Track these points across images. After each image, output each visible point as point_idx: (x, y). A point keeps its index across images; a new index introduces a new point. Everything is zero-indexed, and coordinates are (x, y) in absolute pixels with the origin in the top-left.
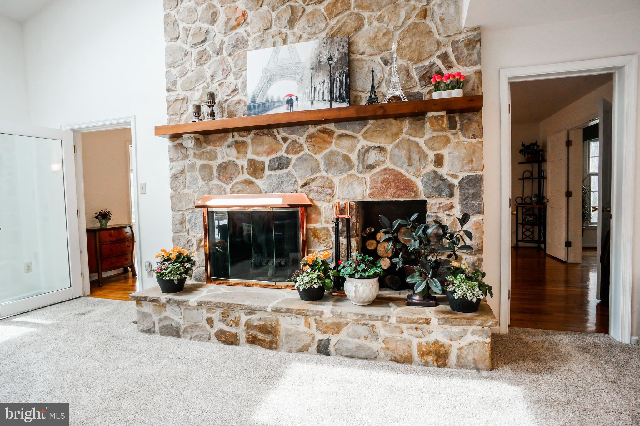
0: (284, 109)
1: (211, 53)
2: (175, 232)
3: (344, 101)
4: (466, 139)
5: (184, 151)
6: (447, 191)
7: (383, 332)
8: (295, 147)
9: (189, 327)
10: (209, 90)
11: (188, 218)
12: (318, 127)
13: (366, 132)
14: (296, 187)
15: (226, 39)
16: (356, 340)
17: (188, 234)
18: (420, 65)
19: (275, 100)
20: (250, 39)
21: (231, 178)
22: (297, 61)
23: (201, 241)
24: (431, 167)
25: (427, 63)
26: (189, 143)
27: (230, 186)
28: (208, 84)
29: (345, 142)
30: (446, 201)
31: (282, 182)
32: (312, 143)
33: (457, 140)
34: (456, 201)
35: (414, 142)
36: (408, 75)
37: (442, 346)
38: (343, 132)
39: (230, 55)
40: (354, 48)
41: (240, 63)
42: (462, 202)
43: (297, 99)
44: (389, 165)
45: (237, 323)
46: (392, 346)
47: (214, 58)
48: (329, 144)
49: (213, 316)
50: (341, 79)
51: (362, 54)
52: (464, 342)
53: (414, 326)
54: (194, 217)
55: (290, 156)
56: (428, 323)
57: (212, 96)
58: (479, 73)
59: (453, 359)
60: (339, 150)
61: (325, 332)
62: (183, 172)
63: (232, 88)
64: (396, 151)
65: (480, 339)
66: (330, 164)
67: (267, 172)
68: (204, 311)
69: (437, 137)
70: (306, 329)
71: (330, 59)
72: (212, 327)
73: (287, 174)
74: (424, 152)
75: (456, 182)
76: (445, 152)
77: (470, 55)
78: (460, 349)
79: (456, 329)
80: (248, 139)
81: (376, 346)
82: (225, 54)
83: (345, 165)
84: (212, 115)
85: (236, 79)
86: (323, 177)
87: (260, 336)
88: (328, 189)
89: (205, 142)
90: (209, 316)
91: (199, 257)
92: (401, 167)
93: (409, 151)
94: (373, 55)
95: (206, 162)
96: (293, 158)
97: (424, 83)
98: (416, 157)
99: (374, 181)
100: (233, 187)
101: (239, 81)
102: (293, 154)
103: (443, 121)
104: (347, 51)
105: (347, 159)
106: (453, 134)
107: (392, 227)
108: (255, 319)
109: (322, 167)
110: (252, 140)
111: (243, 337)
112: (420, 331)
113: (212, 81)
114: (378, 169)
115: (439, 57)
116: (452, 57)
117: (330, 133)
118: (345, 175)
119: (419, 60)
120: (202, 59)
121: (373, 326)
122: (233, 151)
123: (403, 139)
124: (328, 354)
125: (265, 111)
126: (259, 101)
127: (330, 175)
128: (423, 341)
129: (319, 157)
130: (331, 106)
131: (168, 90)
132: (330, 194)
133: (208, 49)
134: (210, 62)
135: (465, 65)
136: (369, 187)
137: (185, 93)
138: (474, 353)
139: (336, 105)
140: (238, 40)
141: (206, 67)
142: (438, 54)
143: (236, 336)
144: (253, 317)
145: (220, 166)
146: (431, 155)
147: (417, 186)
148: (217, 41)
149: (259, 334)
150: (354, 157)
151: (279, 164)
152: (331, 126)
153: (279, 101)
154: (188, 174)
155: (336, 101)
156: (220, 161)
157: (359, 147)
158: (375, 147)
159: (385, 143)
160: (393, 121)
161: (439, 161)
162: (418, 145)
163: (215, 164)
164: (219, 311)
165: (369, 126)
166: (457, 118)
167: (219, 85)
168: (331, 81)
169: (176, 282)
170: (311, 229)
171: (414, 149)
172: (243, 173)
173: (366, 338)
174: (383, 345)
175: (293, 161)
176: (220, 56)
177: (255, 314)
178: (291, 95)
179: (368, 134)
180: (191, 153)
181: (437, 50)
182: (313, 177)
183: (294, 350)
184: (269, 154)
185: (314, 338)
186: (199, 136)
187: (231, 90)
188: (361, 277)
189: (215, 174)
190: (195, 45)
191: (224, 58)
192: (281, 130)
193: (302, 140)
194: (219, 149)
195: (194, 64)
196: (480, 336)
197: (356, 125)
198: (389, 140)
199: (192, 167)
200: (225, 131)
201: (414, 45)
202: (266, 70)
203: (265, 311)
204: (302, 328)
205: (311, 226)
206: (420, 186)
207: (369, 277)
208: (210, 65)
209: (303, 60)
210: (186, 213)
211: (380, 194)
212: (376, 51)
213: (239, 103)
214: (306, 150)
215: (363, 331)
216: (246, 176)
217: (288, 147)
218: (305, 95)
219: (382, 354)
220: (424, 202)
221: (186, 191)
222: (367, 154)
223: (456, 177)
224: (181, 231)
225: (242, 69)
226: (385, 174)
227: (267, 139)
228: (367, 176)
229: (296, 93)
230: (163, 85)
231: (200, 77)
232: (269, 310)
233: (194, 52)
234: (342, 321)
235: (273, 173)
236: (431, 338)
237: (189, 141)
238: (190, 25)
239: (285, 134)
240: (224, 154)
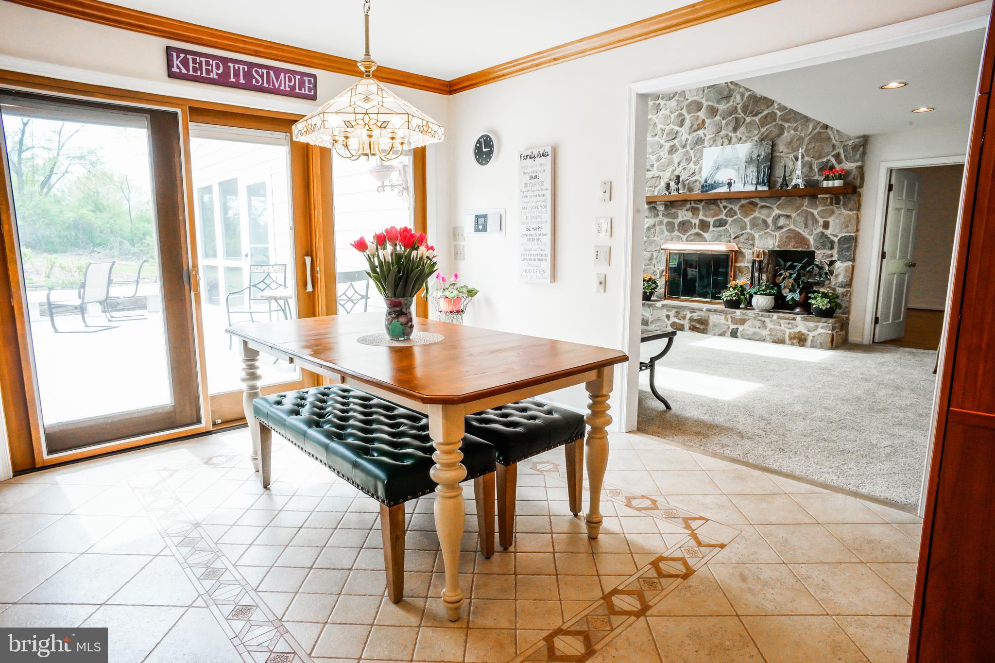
0: (724, 189)
1: (679, 147)
2: (645, 265)
3: (765, 185)
4: (846, 212)
5: (656, 212)
6: (829, 245)
7: (770, 325)
8: (731, 213)
9: (654, 320)
10: (676, 173)
11: (655, 256)
12: (748, 201)
13: (779, 205)
14: (729, 239)
15: (690, 138)
16: (754, 329)
17: (654, 267)
18: (820, 161)
19: (720, 182)
20: (706, 139)
21: (687, 231)
22: (736, 156)
23: (663, 271)
24: (820, 229)
25: (825, 160)
26: (661, 208)
27: (686, 236)
28: (675, 168)
29: (764, 211)
30: (829, 252)
31: (721, 235)
32: (742, 211)
33: (839, 212)
34: (835, 252)
35: (810, 212)
36: (811, 168)
37: (803, 334)
38: (764, 204)
39: (692, 149)
40: (776, 148)
41: (698, 155)
42: (838, 253)
43: (734, 182)
44: (792, 227)
45: (684, 318)
46: (774, 333)
47: (681, 150)
48: (754, 212)
49: (670, 313)
50: (765, 170)
51: (782, 152)
52: (816, 333)
53: (788, 321)
54: (659, 256)
55: (727, 219)
56: (795, 320)
57: (678, 177)
58: (861, 169)
59: (809, 342)
60: (760, 216)
61: (736, 324)
62: (654, 225)
63: (692, 171)
64: (798, 218)
65: (826, 331)
66: (754, 225)
67: (711, 228)
68: (665, 310)
69: (826, 210)
70: (725, 322)
71: (759, 156)
72: (669, 320)
73: (724, 230)
74: (816, 219)
75: (836, 240)
76: (831, 220)
77: (854, 155)
78: (813, 337)
79: (812, 324)
80: (700, 206)
81: (765, 333)
82: (688, 148)
83: (763, 226)
84: (678, 190)
85: (695, 165)
86: (748, 233)
87: (698, 326)
88: (750, 241)
89: (672, 207)
90: (668, 313)
91: (661, 283)
92: (800, 229)
93: (806, 218)
94: (788, 153)
95: (671, 220)
96: (730, 220)
97: (821, 173)
98: (810, 222)
99: (781, 237)
100: (687, 237)
101: (697, 167)
102: (730, 217)
103: (827, 200)
104: (770, 152)
105: (765, 222)
106: (837, 208)
107: (785, 265)
108: (695, 316)
109: (748, 227)
110: (703, 207)
111: (687, 326)
112: (790, 325)
113: (679, 165)
114: (785, 229)
115: (833, 156)
116: (843, 156)
117: (755, 204)
118: (763, 232)
119: (820, 157)
120: (672, 150)
121: (764, 321)
122: (690, 214)
123: (803, 210)
124: (736, 337)
125: (713, 188)
126: (709, 182)
127: (753, 232)
128: (792, 331)
129: (747, 220)
130: (756, 188)
131: (648, 171)
132: (751, 245)
133: (677, 144)
134: (678, 153)
135: (851, 162)
136: (777, 241)
137: (659, 173)
138: (821, 339)
139: (760, 188)
140: (698, 139)
141: (674, 156)
142: (832, 154)
143: (683, 325)
144: (694, 314)
145: (680, 223)
146: (821, 221)
147: (810, 241)
148: (684, 139)
149: (697, 324)
150: (770, 221)
151: (720, 223)
152: (757, 200)
153: (722, 183)
154: (657, 228)
155: (760, 185)
156: (680, 219)
157: (774, 214)
158: (784, 215)
159: (791, 213)
160: (798, 198)
161: (826, 225)
162: (813, 214)
163: (677, 221)
164: (674, 311)
165: (781, 201)
166: (841, 197)
167: (683, 169)
168: (758, 171)
169: (648, 294)
170: (738, 267)
171: (810, 217)
172: (695, 228)
173: (759, 328)
174: (769, 333)
175: (730, 222)
176: (684, 149)
177: (695, 312)
178: (731, 179)
179: (780, 207)
180: (661, 213)
181: (833, 151)
182: (741, 233)
183: (717, 334)
184: (713, 217)
185: (729, 327)
186: (668, 203)
187: (691, 172)
188: (761, 294)
189: (676, 228)
190: (668, 141)
191: (687, 151)
192: (723, 201)
193: (736, 208)
194: (680, 212)
195: (667, 153)
197: (772, 200)
198: (794, 210)
199: (661, 223)
200: (685, 201)
201: (817, 147)
202: (716, 162)
203: (702, 310)
204: (723, 321)
205: (738, 265)
206: (812, 242)
207: (765, 294)
208: (678, 155)
209: (741, 156)
210: (654, 253)
211: (784, 246)
212: (790, 151)
213: (696, 181)
214: (739, 215)
215: (758, 324)
216: (697, 230)
217: (726, 213)
218: (740, 180)
219: (768, 338)
220: (814, 252)
221: (655, 238)
222: (778, 219)
223: (836, 236)
224: (650, 265)
225: (699, 159)
226: (789, 233)
227: (713, 207)
228: (777, 234)
231: (671, 163)
232: (704, 310)
233: (667, 145)
234: (746, 317)
235: (715, 229)
236: (797, 330)
237: (661, 206)
238: (665, 127)
239: (725, 204)
240: (684, 215)
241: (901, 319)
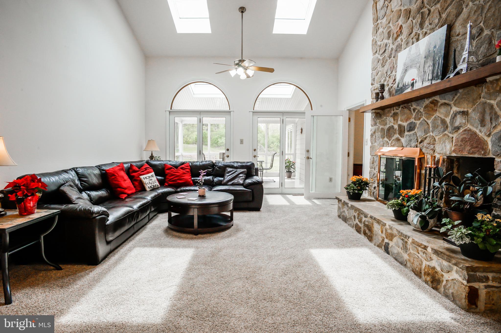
0: (409, 90)
1: (387, 58)
2: (371, 168)
3: (438, 79)
5: (375, 120)
8: (419, 115)
9: (349, 218)
10: (385, 82)
11: (375, 160)
12: (430, 100)
13: (456, 100)
14: (416, 143)
15: (393, 47)
16: (398, 249)
17: (375, 170)
19: (407, 84)
20: (403, 44)
21: (391, 137)
22: (418, 54)
26: (373, 116)
28: (385, 78)
29: (444, 110)
31: (411, 140)
32: (426, 112)
35: (489, 104)
37: (437, 273)
39: (394, 57)
40: (453, 32)
43: (416, 82)
44: (469, 126)
45: (361, 221)
46: (413, 260)
47: (388, 61)
48: (435, 112)
50: (439, 61)
52: (450, 277)
53: (423, 250)
54: (377, 160)
55: (416, 122)
57: (383, 86)
59: (442, 287)
60: (440, 115)
61: (388, 238)
62: (375, 132)
63: (394, 78)
64: (474, 115)
66: (434, 127)
67: (406, 133)
68: (354, 211)
71: (435, 47)
72: (355, 220)
73: (414, 134)
74: (495, 113)
78: (447, 281)
79: (445, 262)
80: (399, 111)
81: (406, 256)
82: (392, 57)
83: (442, 128)
84: (382, 98)
85: (395, 72)
86: (430, 137)
87: (367, 231)
88: (432, 146)
89: (383, 114)
90: (355, 214)
92: (477, 128)
93: (484, 113)
94: (465, 34)
95: (383, 127)
96: (418, 122)
99: (457, 140)
100: (392, 142)
102: (418, 120)
103: (497, 84)
105: (443, 122)
108: (366, 221)
109: (431, 129)
111: (362, 230)
112: (425, 255)
113: (386, 75)
114: (461, 130)
117: (436, 103)
118: (441, 135)
120: (384, 62)
122: (393, 120)
123: (480, 103)
124: (388, 253)
125: (402, 92)
126: (400, 85)
127: (434, 135)
128: (427, 264)
129: (430, 122)
130: (432, 83)
131: (372, 84)
133: (386, 56)
134: (387, 63)
136: (454, 144)
137: (378, 85)
138: (454, 288)
139: (434, 82)
140: (398, 46)
141: (385, 67)
143: (360, 228)
144: (365, 219)
145: (388, 129)
148: (390, 50)
150: (448, 120)
151: (410, 127)
152: (437, 98)
154: (377, 134)
155: (434, 79)
156: (388, 126)
157: (451, 112)
158: (460, 112)
159: (467, 108)
160: (474, 88)
162: (491, 106)
163: (386, 128)
165: (458, 95)
167: (389, 78)
168: (433, 65)
169: (351, 194)
170: (423, 174)
171: (487, 111)
172: (396, 133)
173: (402, 249)
174: (409, 258)
175: (417, 125)
176: (390, 59)
177: (366, 217)
178: (413, 80)
179: (457, 102)
180: (378, 121)
182: (425, 136)
183: (377, 244)
184: (406, 121)
185: (383, 240)
186: (379, 111)
187: (393, 80)
189: (386, 134)
190: (382, 54)
191: (392, 60)
192: (412, 103)
193: (422, 109)
194: (387, 119)
195: (381, 66)
196: (460, 276)
197: (449, 96)
198: (470, 105)
199: (378, 129)
200: (390, 107)
202: (405, 64)
204: (380, 232)
205: (423, 172)
209: (421, 53)
210: (375, 157)
211: (460, 151)
214: (424, 117)
215: (401, 244)
216: (397, 136)
217: (415, 115)
219: (409, 264)
220: (493, 159)
221: (376, 144)
222: (455, 118)
226: (464, 134)
227: (406, 111)
230: (370, 81)
231: (383, 74)
232: (369, 216)
233: (381, 59)
234: (394, 234)
235: (408, 133)
236: (432, 264)
237: (373, 114)
238: (381, 43)
239: (414, 106)
240: (390, 121)
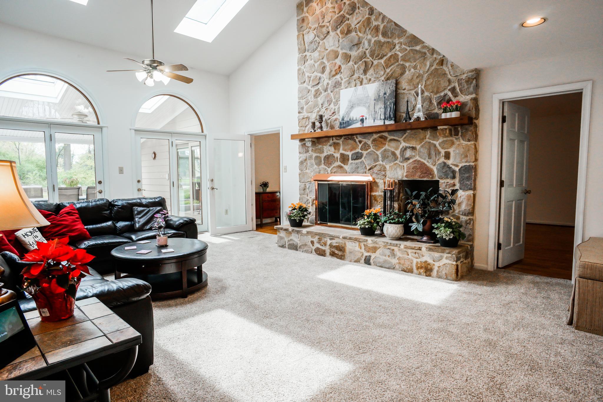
1: (322, 91)
2: (300, 195)
3: (391, 120)
4: (464, 142)
5: (307, 148)
6: (451, 175)
7: (398, 254)
8: (366, 147)
9: (302, 245)
10: (320, 113)
11: (307, 187)
12: (379, 135)
13: (405, 138)
14: (365, 170)
15: (330, 82)
16: (384, 257)
17: (307, 196)
18: (438, 95)
19: (354, 119)
20: (343, 82)
21: (331, 164)
22: (367, 95)
23: (314, 200)
24: (442, 160)
25: (442, 94)
26: (309, 144)
27: (330, 168)
28: (320, 109)
29: (393, 144)
30: (452, 182)
31: (358, 167)
32: (374, 144)
33: (458, 143)
34: (457, 181)
35: (433, 144)
36: (431, 102)
37: (429, 264)
38: (392, 137)
39: (332, 92)
40: (399, 86)
41: (337, 96)
42: (460, 181)
43: (366, 119)
44: (418, 158)
45: (325, 244)
46: (402, 262)
47: (324, 94)
48: (384, 145)
49: (314, 240)
50: (390, 106)
51: (404, 89)
52: (441, 263)
53: (414, 251)
54: (311, 186)
55: (363, 152)
56: (421, 250)
57: (321, 117)
58: (476, 101)
59: (434, 273)
60: (389, 148)
61: (368, 252)
62: (306, 160)
63: (332, 111)
64: (422, 150)
65: (450, 262)
66: (384, 157)
67: (350, 161)
68: (310, 237)
69: (446, 141)
70: (359, 249)
71: (385, 94)
72: (313, 245)
73: (361, 162)
74: (438, 150)
75: (457, 169)
76: (451, 150)
77: (468, 88)
78: (439, 267)
79: (437, 255)
80: (340, 142)
81: (394, 261)
82: (329, 91)
83: (392, 158)
84: (321, 128)
85: (335, 106)
86: (380, 165)
87: (336, 252)
88: (383, 172)
89: (318, 143)
90: (312, 240)
91: (312, 209)
92: (425, 159)
93: (429, 149)
94: (410, 90)
95: (318, 155)
96: (365, 153)
97: (439, 107)
98: (433, 153)
99: (408, 168)
100: (332, 169)
101: (337, 107)
102: (364, 151)
103: (446, 132)
104: (394, 89)
105: (394, 154)
106: (456, 139)
107: (412, 195)
108: (335, 242)
109: (380, 159)
110: (343, 142)
111: (328, 252)
112: (417, 254)
113: (322, 107)
114: (411, 161)
115: (449, 90)
116: (458, 90)
117: (385, 138)
118: (393, 164)
119: (438, 92)
120: (317, 94)
121: (393, 250)
122: (332, 149)
123: (426, 142)
124: (370, 264)
125: (349, 125)
126: (346, 119)
127: (384, 163)
128: (419, 260)
129: (379, 153)
130: (384, 122)
131: (299, 113)
132: (384, 175)
133: (320, 88)
134: (321, 96)
135: (466, 95)
136: (405, 171)
137: (308, 114)
138: (446, 270)
139: (387, 122)
140: (336, 83)
141: (319, 99)
142: (449, 88)
143: (324, 251)
144: (333, 241)
145: (325, 157)
146: (443, 152)
147: (433, 171)
148: (325, 84)
149: (336, 251)
150: (398, 153)
151: (357, 156)
152: (386, 134)
153: (356, 120)
154: (308, 161)
155: (387, 120)
156: (325, 154)
157: (401, 147)
158: (410, 147)
159: (416, 145)
160: (420, 130)
161: (447, 156)
162: (435, 146)
163: (323, 156)
164: (317, 237)
165: (407, 134)
166: (459, 129)
167: (326, 109)
168: (385, 107)
169: (298, 221)
170: (373, 196)
171: (432, 148)
172: (337, 161)
173: (389, 256)
174: (398, 261)
175: (365, 155)
176: (326, 92)
177: (334, 239)
178: (363, 116)
179: (406, 139)
180: (310, 149)
181: (448, 86)
182: (374, 164)
183: (353, 261)
184: (351, 150)
185: (363, 255)
186: (315, 140)
187: (332, 112)
188: (390, 223)
189: (323, 162)
190: (314, 86)
191: (328, 94)
192: (358, 136)
193: (369, 142)
194: (325, 147)
195: (313, 97)
196: (450, 260)
197: (399, 134)
198: (418, 143)
199: (311, 157)
200: (328, 137)
201: (434, 83)
202: (350, 101)
203: (339, 238)
204: (357, 248)
205: (373, 194)
206: (436, 172)
207: (394, 223)
208: (321, 98)
209: (370, 95)
210: (307, 184)
211: (412, 176)
212: (412, 88)
213: (336, 120)
214: (372, 149)
215: (388, 252)
216: (339, 163)
217: (362, 147)
218: (370, 116)
219: (397, 267)
220: (438, 182)
221: (307, 171)
222: (405, 151)
223: (457, 166)
224: (304, 194)
225: (338, 101)
226: (415, 164)
227: (350, 142)
228: (405, 164)
229: (366, 115)
230: (296, 109)
231: (316, 105)
232: (341, 237)
233: (313, 90)
234: (377, 246)
235: (353, 161)
236: (424, 259)
237: (309, 143)
238: (311, 74)
239: (360, 139)
240: (328, 150)
241: (521, 242)
